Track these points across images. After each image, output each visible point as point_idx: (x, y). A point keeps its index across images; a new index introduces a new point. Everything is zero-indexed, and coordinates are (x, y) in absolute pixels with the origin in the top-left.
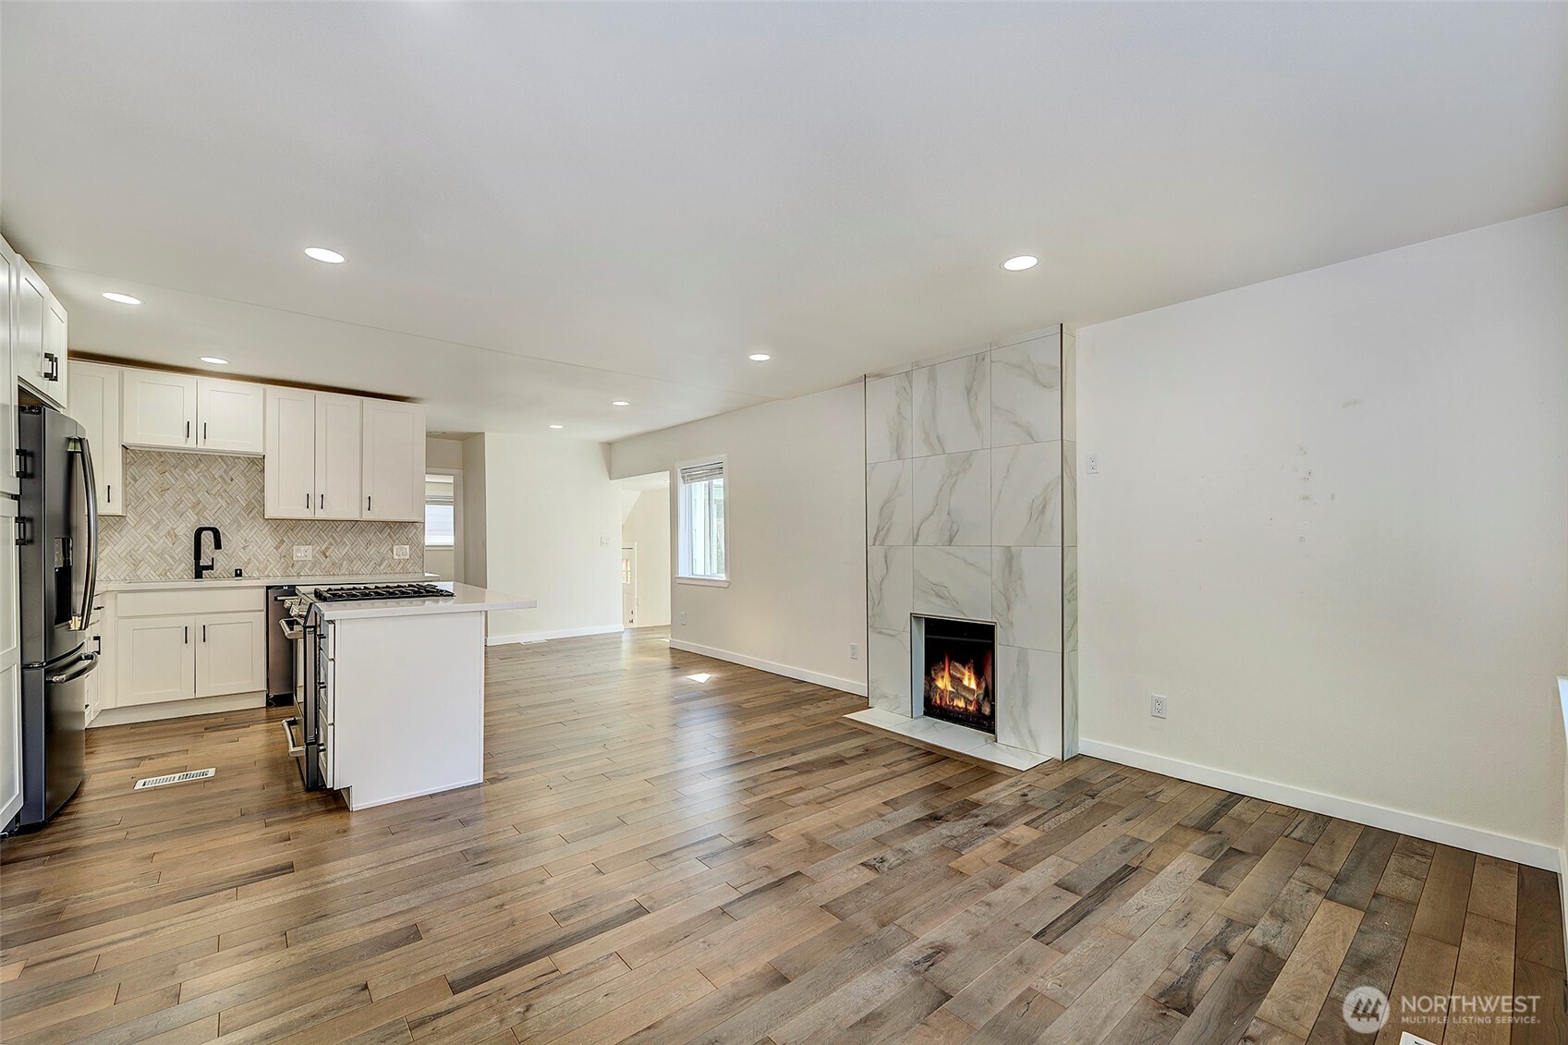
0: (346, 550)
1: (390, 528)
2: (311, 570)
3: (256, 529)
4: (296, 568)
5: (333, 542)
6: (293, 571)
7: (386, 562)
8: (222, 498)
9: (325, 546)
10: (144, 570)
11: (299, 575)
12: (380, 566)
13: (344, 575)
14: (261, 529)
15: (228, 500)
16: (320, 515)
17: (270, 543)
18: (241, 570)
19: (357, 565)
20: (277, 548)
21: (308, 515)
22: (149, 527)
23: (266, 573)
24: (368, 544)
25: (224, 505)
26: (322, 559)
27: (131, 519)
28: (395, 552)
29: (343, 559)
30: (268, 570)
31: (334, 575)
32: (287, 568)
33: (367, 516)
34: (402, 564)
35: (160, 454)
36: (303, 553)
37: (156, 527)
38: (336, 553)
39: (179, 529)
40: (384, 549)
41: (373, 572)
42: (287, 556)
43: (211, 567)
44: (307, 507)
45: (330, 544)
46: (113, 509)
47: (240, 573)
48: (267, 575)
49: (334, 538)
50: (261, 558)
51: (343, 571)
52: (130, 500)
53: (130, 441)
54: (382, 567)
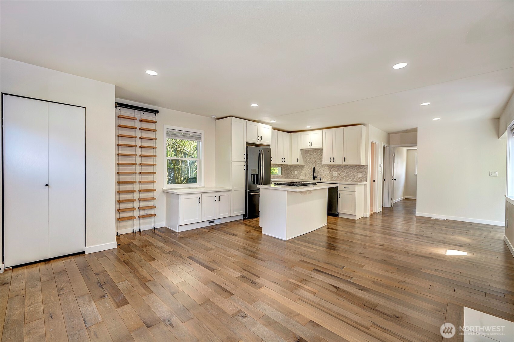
1: (357, 167)
2: (336, 179)
4: (333, 178)
6: (333, 179)
7: (356, 178)
10: (307, 177)
11: (334, 180)
13: (344, 181)
16: (333, 163)
17: (328, 171)
18: (321, 178)
19: (348, 179)
20: (329, 173)
21: (330, 163)
24: (351, 172)
25: (320, 161)
26: (339, 176)
27: (305, 166)
28: (358, 175)
29: (344, 176)
30: (327, 178)
31: (342, 181)
33: (344, 163)
34: (360, 179)
35: (310, 150)
36: (335, 174)
37: (309, 167)
38: (342, 175)
40: (355, 174)
41: (352, 181)
42: (331, 175)
43: (316, 177)
44: (330, 161)
45: (341, 172)
46: (298, 163)
47: (321, 179)
48: (328, 180)
49: (342, 170)
50: (326, 175)
51: (344, 180)
52: (305, 161)
53: (302, 148)
54: (354, 179)
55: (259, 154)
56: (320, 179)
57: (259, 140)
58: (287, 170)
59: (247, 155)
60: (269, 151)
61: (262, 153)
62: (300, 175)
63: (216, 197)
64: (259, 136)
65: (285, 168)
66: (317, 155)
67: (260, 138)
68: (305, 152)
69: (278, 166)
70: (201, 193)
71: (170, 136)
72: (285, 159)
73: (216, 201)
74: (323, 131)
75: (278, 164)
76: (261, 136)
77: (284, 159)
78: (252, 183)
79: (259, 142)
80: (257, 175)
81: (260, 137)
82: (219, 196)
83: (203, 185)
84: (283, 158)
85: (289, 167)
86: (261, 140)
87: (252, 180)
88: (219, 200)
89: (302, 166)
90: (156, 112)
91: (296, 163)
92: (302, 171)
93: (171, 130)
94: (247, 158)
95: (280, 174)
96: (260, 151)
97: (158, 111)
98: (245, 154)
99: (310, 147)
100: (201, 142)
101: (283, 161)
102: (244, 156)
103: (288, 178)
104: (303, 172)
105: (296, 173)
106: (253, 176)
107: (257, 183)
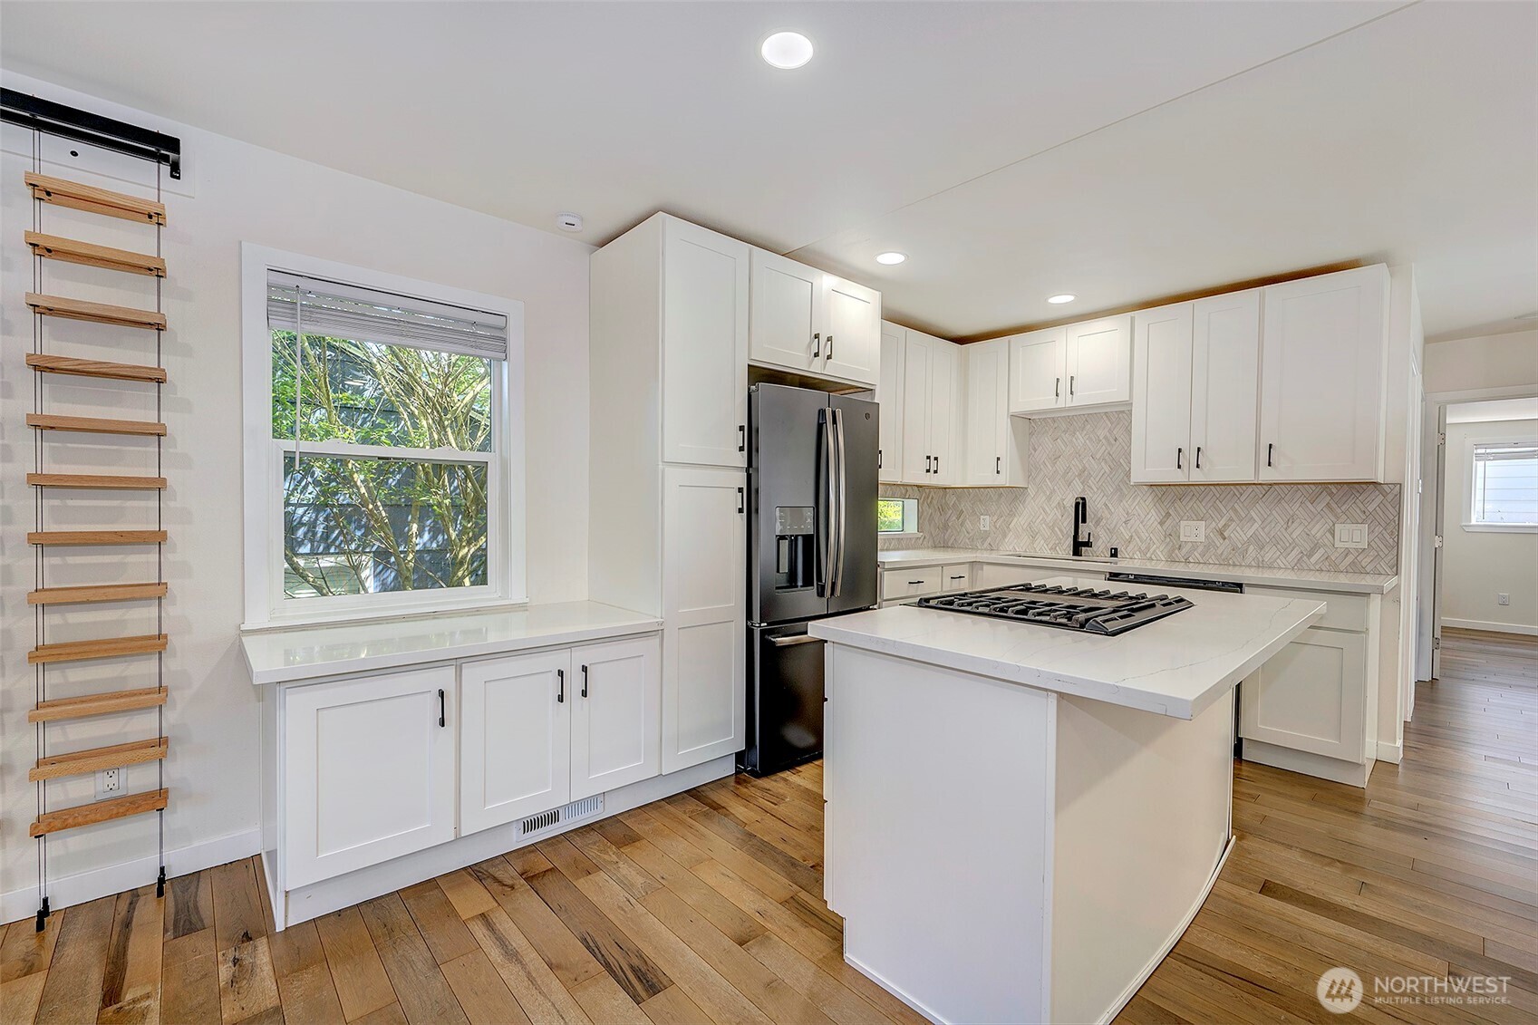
0: (1254, 528)
1: (1331, 494)
2: (1203, 556)
3: (1139, 498)
4: (1184, 551)
5: (1234, 518)
6: (1180, 555)
7: (1322, 551)
8: (1106, 462)
9: (1223, 522)
10: (1040, 543)
11: (1188, 562)
12: (1309, 557)
13: (1250, 566)
14: (1144, 498)
15: (1111, 464)
16: (1197, 477)
17: (1153, 517)
18: (1116, 549)
19: (1270, 554)
20: (1161, 524)
21: (1179, 477)
22: (1044, 498)
23: (1148, 555)
24: (1291, 520)
25: (1107, 469)
26: (1218, 541)
27: (1031, 491)
28: (1337, 537)
29: (1248, 542)
30: (1151, 550)
31: (1234, 565)
32: (1173, 551)
33: (1267, 475)
34: (1351, 557)
35: (1053, 420)
36: (1194, 531)
37: (1049, 498)
38: (1238, 534)
39: (1067, 500)
40: (1318, 530)
41: (1297, 566)
42: (1172, 535)
43: (1088, 544)
44: (1179, 467)
45: (1231, 520)
46: (1001, 480)
47: (1114, 553)
48: (1151, 559)
49: (1236, 511)
50: (1144, 535)
51: (1247, 561)
52: (1031, 469)
53: (1015, 409)
54: (1313, 560)
55: (820, 427)
56: (1112, 556)
57: (816, 355)
58: (942, 510)
59: (751, 433)
60: (870, 414)
61: (835, 422)
62: (1005, 536)
63: (561, 673)
64: (817, 336)
65: (935, 502)
66: (1090, 439)
67: (821, 344)
68: (1029, 425)
69: (902, 491)
70: (458, 662)
71: (294, 316)
72: (936, 459)
73: (561, 699)
74: (1133, 319)
75: (906, 481)
76: (829, 339)
77: (932, 459)
78: (783, 581)
79: (816, 369)
80: (808, 539)
81: (823, 339)
82: (585, 669)
83: (518, 596)
84: (928, 458)
85: (951, 499)
86: (829, 357)
87: (785, 568)
88: (584, 694)
89: (1014, 494)
90: (161, 148)
91: (988, 478)
92: (1012, 515)
93: (304, 284)
94: (751, 447)
95: (912, 528)
96: (822, 413)
97: (177, 141)
98: (741, 428)
99: (1065, 401)
100: (505, 364)
101: (928, 471)
102: (739, 439)
103: (945, 546)
104: (1019, 521)
105: (985, 523)
106: (785, 545)
107: (808, 582)
